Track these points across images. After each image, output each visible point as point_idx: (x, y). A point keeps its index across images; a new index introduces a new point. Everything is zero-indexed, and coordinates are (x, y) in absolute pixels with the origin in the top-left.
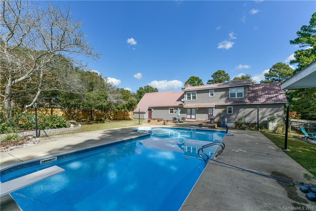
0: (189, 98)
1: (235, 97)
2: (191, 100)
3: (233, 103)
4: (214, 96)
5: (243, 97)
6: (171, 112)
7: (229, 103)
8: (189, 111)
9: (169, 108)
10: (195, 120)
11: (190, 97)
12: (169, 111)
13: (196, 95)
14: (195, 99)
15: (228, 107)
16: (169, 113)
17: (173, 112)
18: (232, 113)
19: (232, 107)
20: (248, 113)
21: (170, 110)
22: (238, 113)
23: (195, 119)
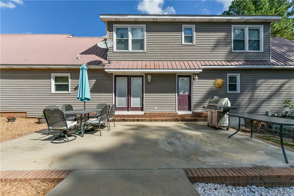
0: (123, 46)
1: (244, 49)
2: (130, 49)
3: (244, 64)
4: (194, 43)
5: (262, 50)
6: (58, 88)
7: (233, 65)
8: (122, 84)
9: (53, 75)
10: (141, 113)
11: (127, 41)
12: (53, 82)
13: (145, 36)
14: (143, 49)
15: (229, 75)
16: (53, 90)
17: (65, 88)
18: (238, 91)
19: (238, 76)
20: (274, 88)
21: (57, 79)
22: (254, 88)
23: (142, 109)
